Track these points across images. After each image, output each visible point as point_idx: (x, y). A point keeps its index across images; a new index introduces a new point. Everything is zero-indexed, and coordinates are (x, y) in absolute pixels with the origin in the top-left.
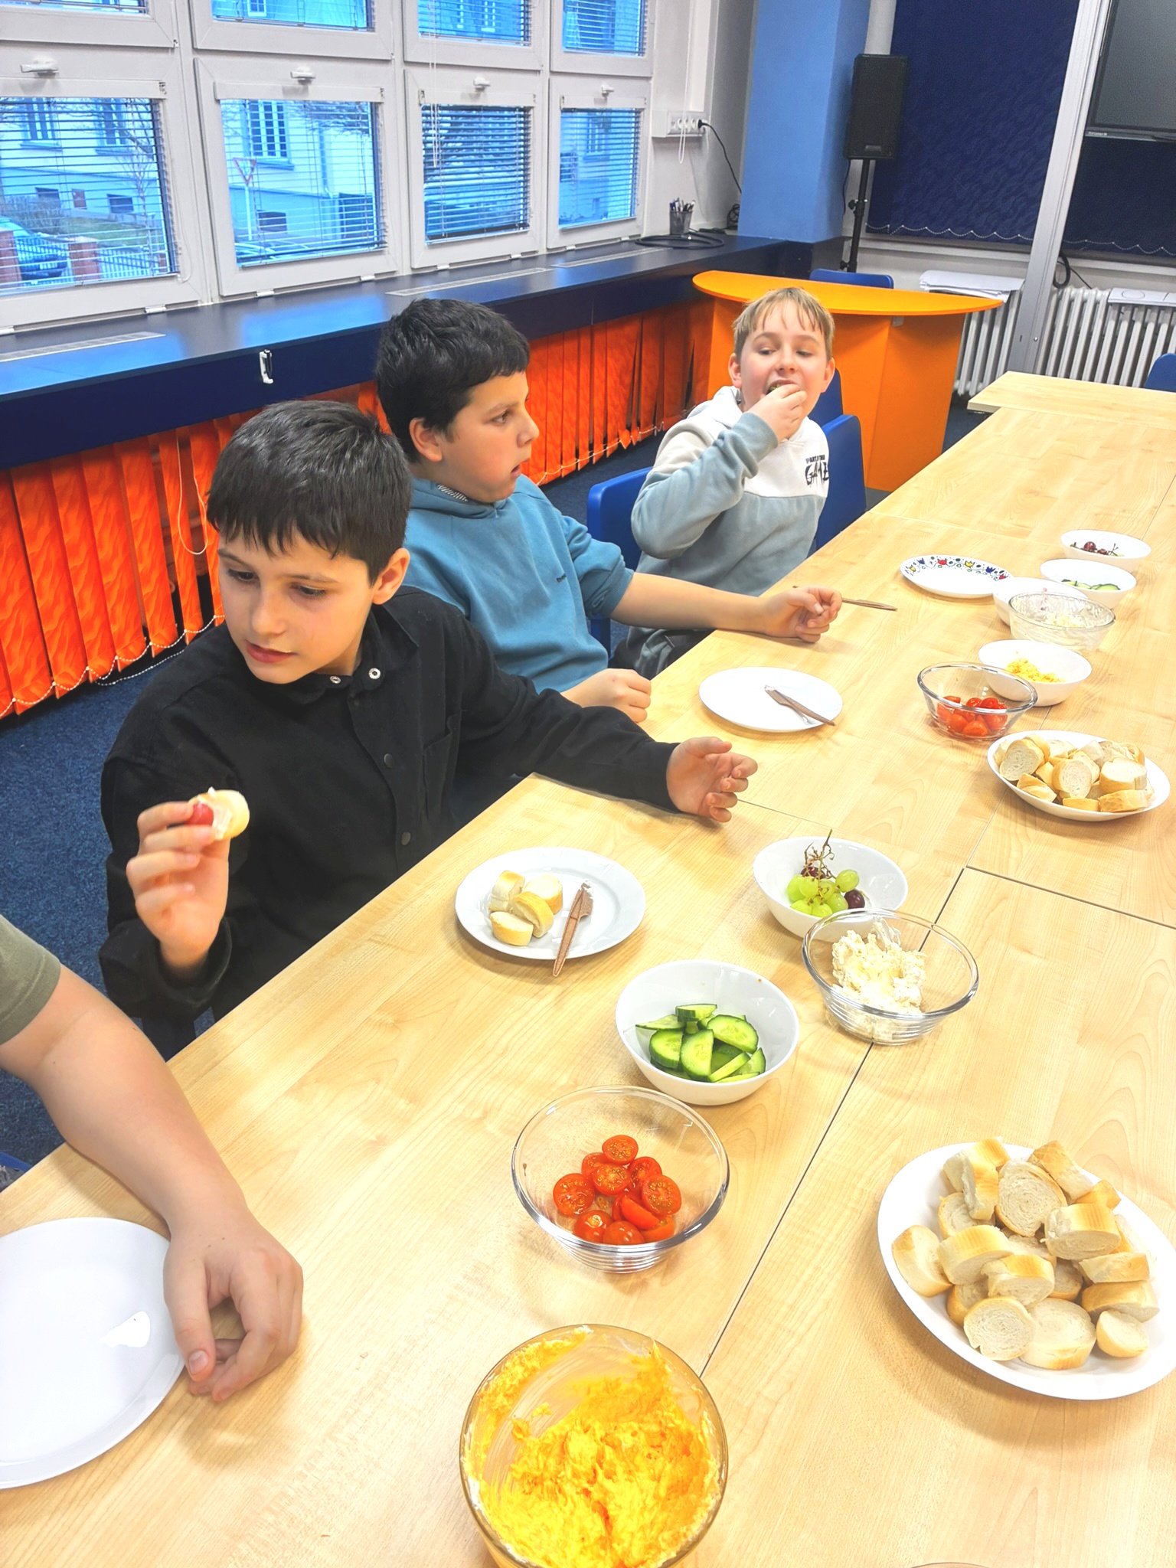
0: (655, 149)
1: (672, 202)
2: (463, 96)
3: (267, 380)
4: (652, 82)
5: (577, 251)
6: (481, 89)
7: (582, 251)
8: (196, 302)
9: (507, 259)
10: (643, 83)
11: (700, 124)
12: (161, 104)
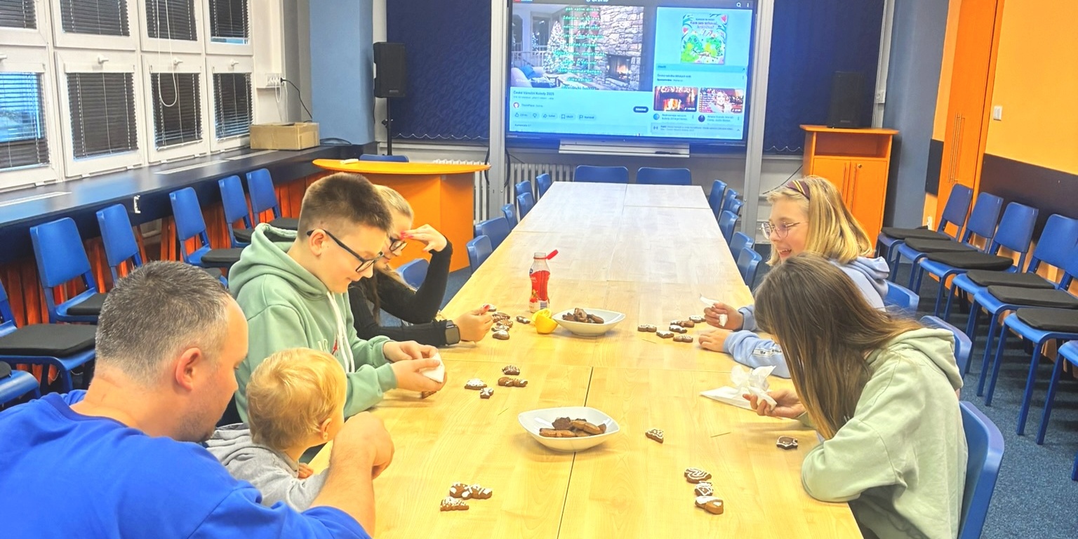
0: (259, 94)
2: (169, 68)
3: (137, 211)
4: (254, 57)
5: (226, 152)
7: (228, 152)
8: (55, 180)
9: (193, 157)
10: (249, 58)
11: (282, 80)
12: (42, 76)
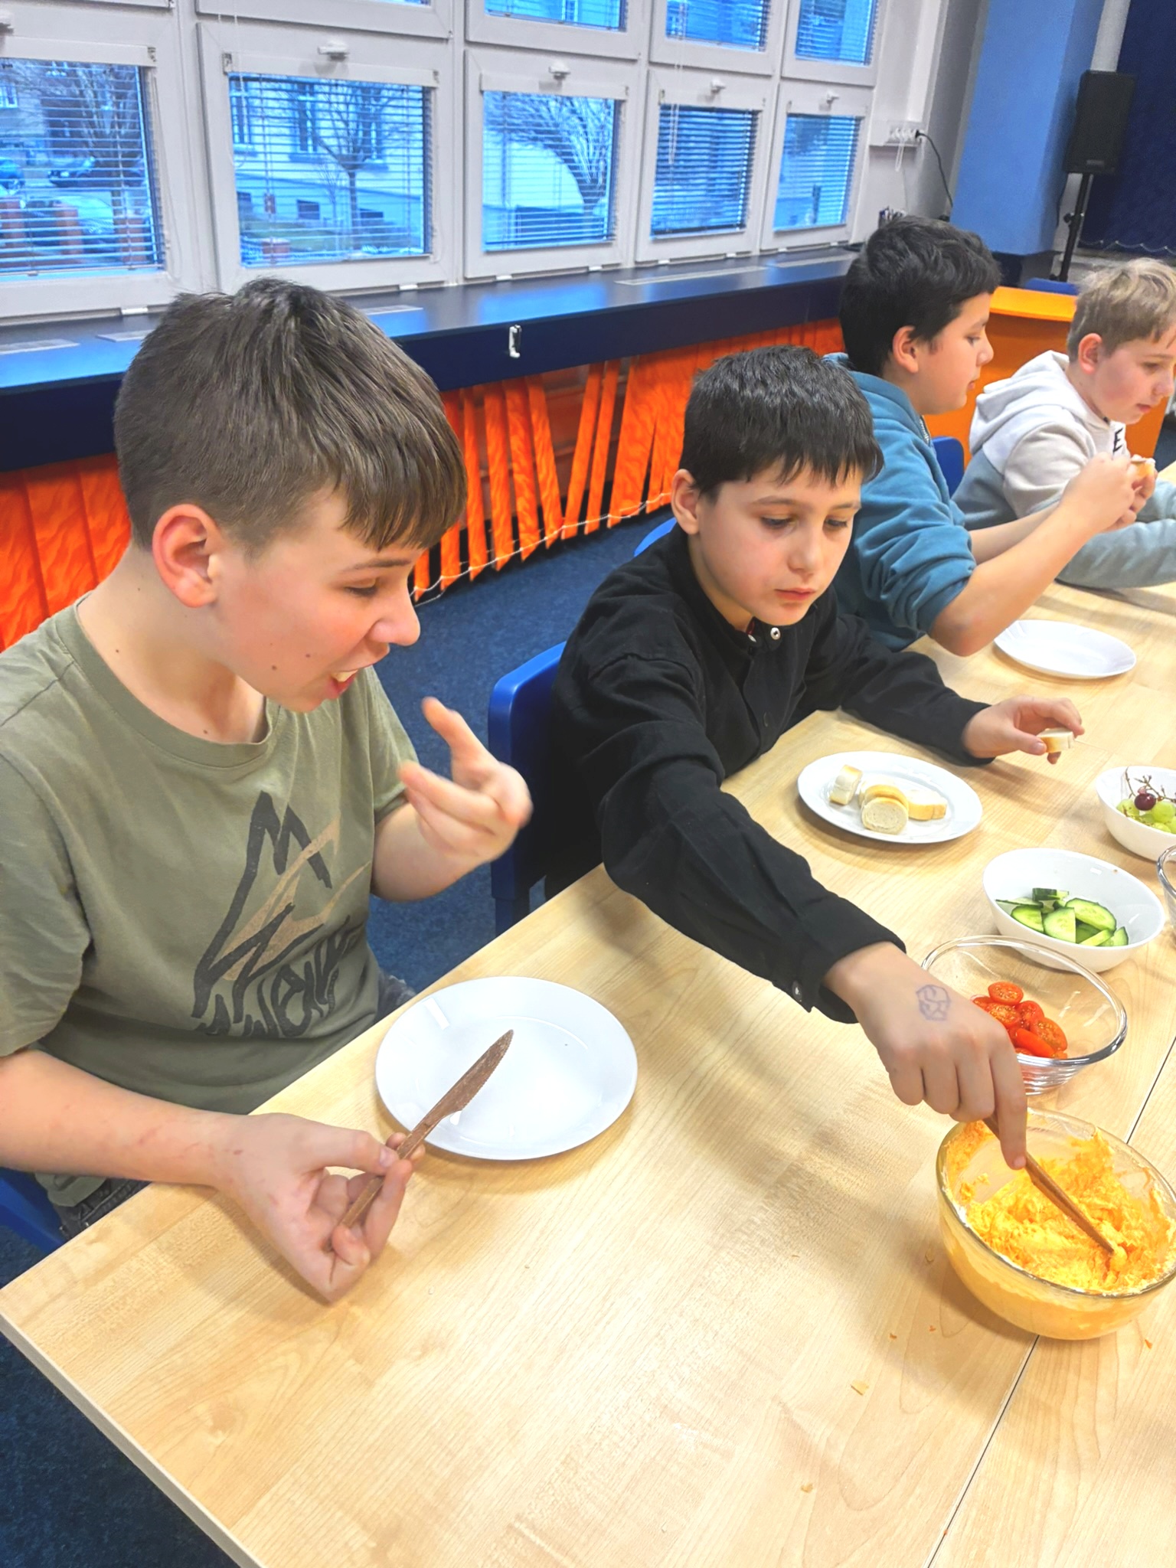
0: (871, 157)
1: (881, 209)
2: (699, 98)
3: (514, 354)
4: (875, 91)
5: (787, 253)
6: (717, 91)
7: (793, 253)
8: (442, 282)
9: (722, 258)
10: (866, 92)
11: (918, 134)
12: (433, 93)
